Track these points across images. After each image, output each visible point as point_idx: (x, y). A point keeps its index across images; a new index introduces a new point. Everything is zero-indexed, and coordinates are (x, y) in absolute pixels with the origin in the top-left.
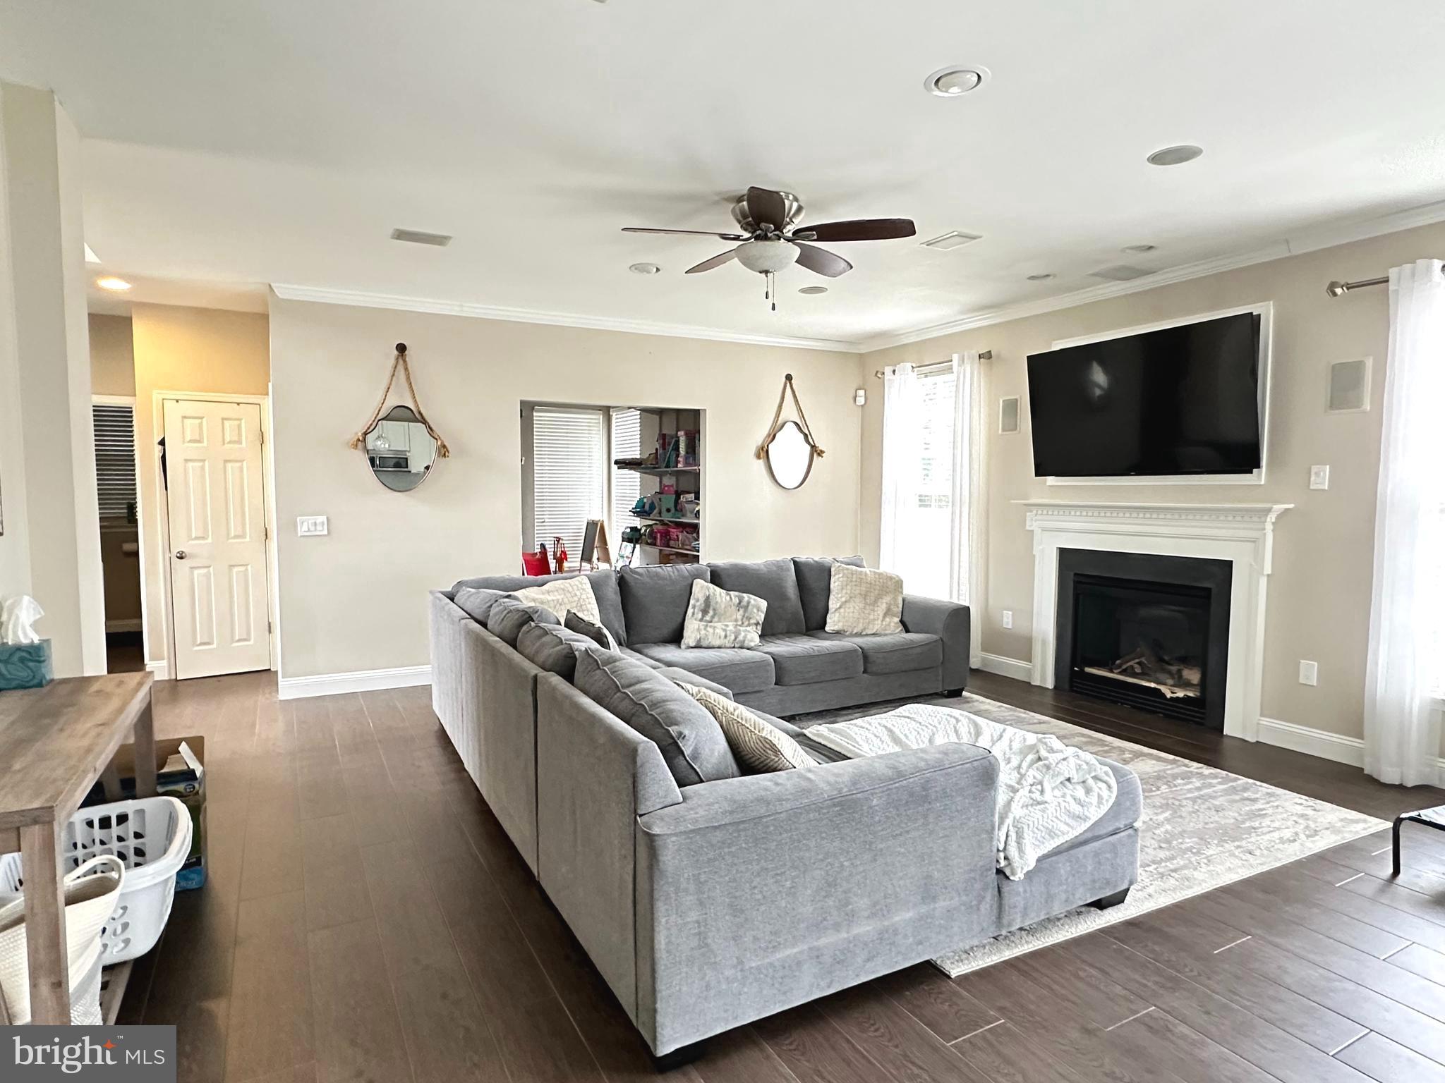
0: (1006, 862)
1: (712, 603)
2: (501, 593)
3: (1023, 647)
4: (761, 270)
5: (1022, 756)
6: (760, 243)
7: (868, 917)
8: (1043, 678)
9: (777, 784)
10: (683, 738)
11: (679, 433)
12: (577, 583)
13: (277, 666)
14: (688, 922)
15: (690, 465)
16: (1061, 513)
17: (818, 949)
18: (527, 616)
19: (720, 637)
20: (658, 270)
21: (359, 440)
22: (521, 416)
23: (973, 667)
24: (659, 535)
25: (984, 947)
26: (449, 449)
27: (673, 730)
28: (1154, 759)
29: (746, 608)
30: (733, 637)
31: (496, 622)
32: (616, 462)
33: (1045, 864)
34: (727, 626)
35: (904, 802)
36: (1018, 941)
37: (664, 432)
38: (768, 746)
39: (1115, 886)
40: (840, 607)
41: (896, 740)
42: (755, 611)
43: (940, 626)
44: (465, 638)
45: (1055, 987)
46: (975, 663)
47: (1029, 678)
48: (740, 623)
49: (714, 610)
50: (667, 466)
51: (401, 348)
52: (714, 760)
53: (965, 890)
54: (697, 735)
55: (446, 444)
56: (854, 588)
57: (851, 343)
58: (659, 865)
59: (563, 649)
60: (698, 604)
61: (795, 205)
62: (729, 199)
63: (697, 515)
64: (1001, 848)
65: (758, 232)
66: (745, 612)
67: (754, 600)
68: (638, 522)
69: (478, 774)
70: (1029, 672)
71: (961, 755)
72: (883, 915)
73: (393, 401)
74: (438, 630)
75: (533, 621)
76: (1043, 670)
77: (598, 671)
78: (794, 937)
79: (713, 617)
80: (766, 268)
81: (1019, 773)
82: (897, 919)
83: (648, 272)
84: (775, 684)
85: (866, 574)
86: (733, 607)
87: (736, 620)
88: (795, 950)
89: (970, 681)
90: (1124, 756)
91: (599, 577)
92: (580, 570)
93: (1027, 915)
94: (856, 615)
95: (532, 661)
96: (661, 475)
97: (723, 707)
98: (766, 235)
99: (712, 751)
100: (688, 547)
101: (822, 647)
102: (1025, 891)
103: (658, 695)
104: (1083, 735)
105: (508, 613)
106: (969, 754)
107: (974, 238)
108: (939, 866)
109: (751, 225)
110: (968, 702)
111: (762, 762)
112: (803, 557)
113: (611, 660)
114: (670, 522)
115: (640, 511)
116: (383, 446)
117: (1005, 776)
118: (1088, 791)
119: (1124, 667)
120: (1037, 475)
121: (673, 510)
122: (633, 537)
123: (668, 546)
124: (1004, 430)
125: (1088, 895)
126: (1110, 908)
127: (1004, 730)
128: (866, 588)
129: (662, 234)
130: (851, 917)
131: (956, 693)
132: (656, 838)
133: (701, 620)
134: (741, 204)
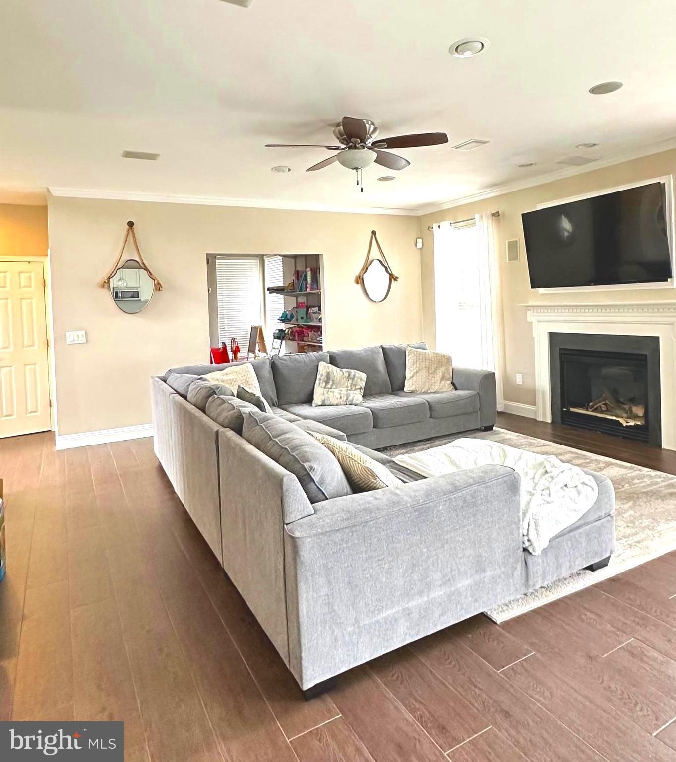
0: (529, 543)
1: (332, 378)
2: (196, 376)
3: (530, 396)
4: (353, 167)
5: (535, 470)
6: (352, 151)
7: (441, 585)
8: (544, 415)
9: (376, 499)
10: (314, 470)
11: (307, 270)
12: (245, 367)
13: (55, 428)
14: (321, 596)
15: (315, 289)
16: (549, 310)
17: (408, 609)
18: (211, 391)
19: (337, 399)
20: (289, 170)
21: (105, 282)
22: (208, 263)
23: (499, 411)
24: (297, 334)
25: (518, 600)
26: (162, 285)
27: (306, 465)
28: (619, 467)
29: (353, 379)
30: (345, 398)
31: (192, 396)
32: (268, 289)
33: (554, 543)
34: (341, 391)
35: (460, 506)
36: (540, 596)
37: (298, 269)
38: (369, 473)
39: (601, 556)
40: (413, 376)
41: (453, 463)
42: (359, 380)
43: (476, 385)
44: (173, 406)
45: (567, 627)
46: (500, 408)
47: (536, 416)
48: (349, 389)
49: (333, 381)
50: (300, 290)
51: (131, 224)
52: (334, 484)
53: (504, 563)
54: (322, 469)
55: (160, 282)
56: (421, 363)
57: (411, 210)
58: (300, 558)
59: (235, 413)
60: (323, 377)
61: (372, 127)
62: (331, 125)
63: (320, 320)
64: (525, 534)
65: (350, 144)
66: (352, 381)
67: (358, 373)
68: (283, 326)
69: (183, 496)
70: (535, 412)
71: (496, 473)
72: (451, 584)
73: (126, 257)
74: (157, 401)
75: (216, 394)
76: (544, 412)
77: (258, 427)
78: (392, 602)
79: (332, 385)
80: (355, 167)
81: (534, 482)
82: (460, 585)
83: (284, 171)
84: (374, 427)
85: (428, 354)
86: (344, 378)
87: (347, 387)
88: (394, 610)
89: (498, 419)
90: (600, 466)
91: (258, 363)
92: (248, 358)
93: (545, 577)
94: (423, 380)
95: (215, 420)
96: (297, 296)
97: (339, 447)
98: (355, 146)
99: (333, 477)
100: (315, 341)
101: (402, 402)
102: (543, 562)
103: (297, 442)
104: (572, 453)
105: (200, 389)
106: (501, 472)
107: (485, 143)
108: (485, 548)
109: (346, 140)
110: (498, 434)
111: (366, 484)
112: (387, 344)
113: (266, 419)
114: (303, 325)
115: (284, 319)
116: (123, 285)
117: (525, 486)
118: (579, 493)
119: (595, 407)
120: (532, 287)
121: (305, 318)
122: (280, 336)
123: (303, 341)
124: (509, 260)
125: (584, 562)
126: (599, 570)
127: (522, 453)
128: (429, 363)
129: (290, 148)
130: (429, 586)
131: (489, 428)
132: (297, 539)
133: (325, 388)
134: (339, 127)
